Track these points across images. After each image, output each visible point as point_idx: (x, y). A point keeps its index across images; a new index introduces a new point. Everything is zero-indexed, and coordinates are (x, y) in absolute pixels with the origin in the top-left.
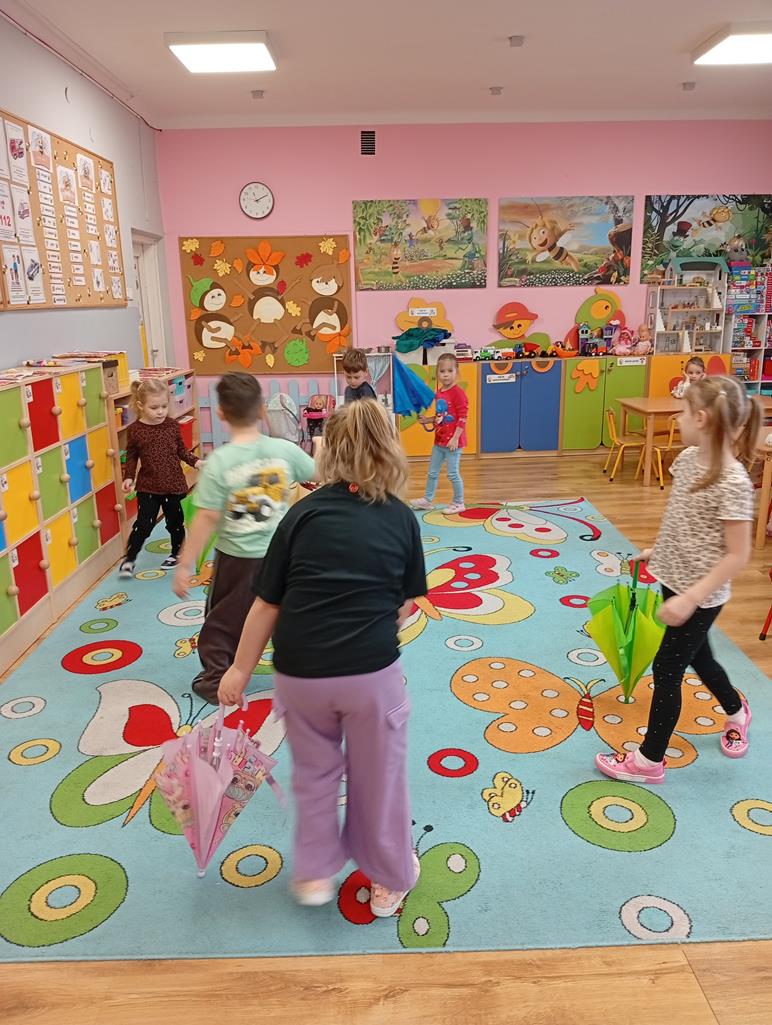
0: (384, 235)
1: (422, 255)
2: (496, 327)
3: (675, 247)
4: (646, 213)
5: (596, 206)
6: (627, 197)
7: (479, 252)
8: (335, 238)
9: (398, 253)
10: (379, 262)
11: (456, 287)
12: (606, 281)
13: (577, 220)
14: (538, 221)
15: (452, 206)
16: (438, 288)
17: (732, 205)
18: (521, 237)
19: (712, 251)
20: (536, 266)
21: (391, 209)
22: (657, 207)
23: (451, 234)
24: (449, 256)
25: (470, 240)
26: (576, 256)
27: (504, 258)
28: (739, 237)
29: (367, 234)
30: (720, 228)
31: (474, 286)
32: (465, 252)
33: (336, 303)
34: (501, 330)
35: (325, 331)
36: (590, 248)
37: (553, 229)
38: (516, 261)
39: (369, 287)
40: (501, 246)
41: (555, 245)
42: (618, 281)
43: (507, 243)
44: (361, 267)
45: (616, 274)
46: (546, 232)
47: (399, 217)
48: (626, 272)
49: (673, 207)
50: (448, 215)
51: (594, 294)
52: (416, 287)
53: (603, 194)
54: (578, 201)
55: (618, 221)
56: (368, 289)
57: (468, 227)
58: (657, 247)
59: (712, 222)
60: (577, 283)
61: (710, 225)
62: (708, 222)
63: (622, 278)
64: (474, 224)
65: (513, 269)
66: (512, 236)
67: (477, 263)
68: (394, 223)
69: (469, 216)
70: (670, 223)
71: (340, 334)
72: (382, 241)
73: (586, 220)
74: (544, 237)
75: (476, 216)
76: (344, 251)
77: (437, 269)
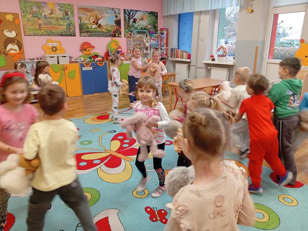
0: (34, 14)
1: (50, 23)
2: (81, 50)
3: (133, 26)
4: (124, 15)
5: (109, 11)
6: (118, 9)
7: (72, 23)
8: (13, 14)
9: (40, 22)
10: (33, 25)
11: (65, 36)
12: (114, 36)
13: (104, 15)
14: (91, 14)
15: (60, 6)
16: (58, 36)
17: (147, 14)
18: (86, 19)
19: (143, 28)
20: (92, 30)
21: (36, 5)
22: (127, 13)
23: (61, 16)
24: (61, 24)
25: (68, 19)
26: (105, 27)
27: (81, 26)
28: (149, 24)
29: (27, 14)
30: (144, 21)
31: (71, 35)
32: (66, 23)
33: (16, 40)
34: (83, 51)
35: (12, 52)
36: (108, 25)
37: (96, 17)
38: (85, 27)
39: (30, 34)
40: (80, 22)
41: (97, 23)
42: (118, 36)
43: (81, 21)
44: (26, 26)
45: (117, 34)
46: (94, 18)
47: (40, 8)
48: (120, 33)
49: (131, 14)
50: (59, 9)
51: (111, 40)
52: (49, 35)
53: (111, 7)
54: (103, 9)
55: (116, 17)
56: (29, 35)
57: (67, 14)
58: (128, 26)
59: (142, 19)
60: (106, 36)
61: (142, 20)
62: (141, 19)
63: (119, 35)
64: (69, 13)
65: (85, 30)
66: (83, 19)
67: (72, 27)
68: (38, 10)
69: (67, 10)
70: (131, 18)
71: (19, 53)
72: (33, 17)
73: (107, 15)
74: (94, 20)
75: (70, 10)
76: (18, 19)
77: (57, 29)
